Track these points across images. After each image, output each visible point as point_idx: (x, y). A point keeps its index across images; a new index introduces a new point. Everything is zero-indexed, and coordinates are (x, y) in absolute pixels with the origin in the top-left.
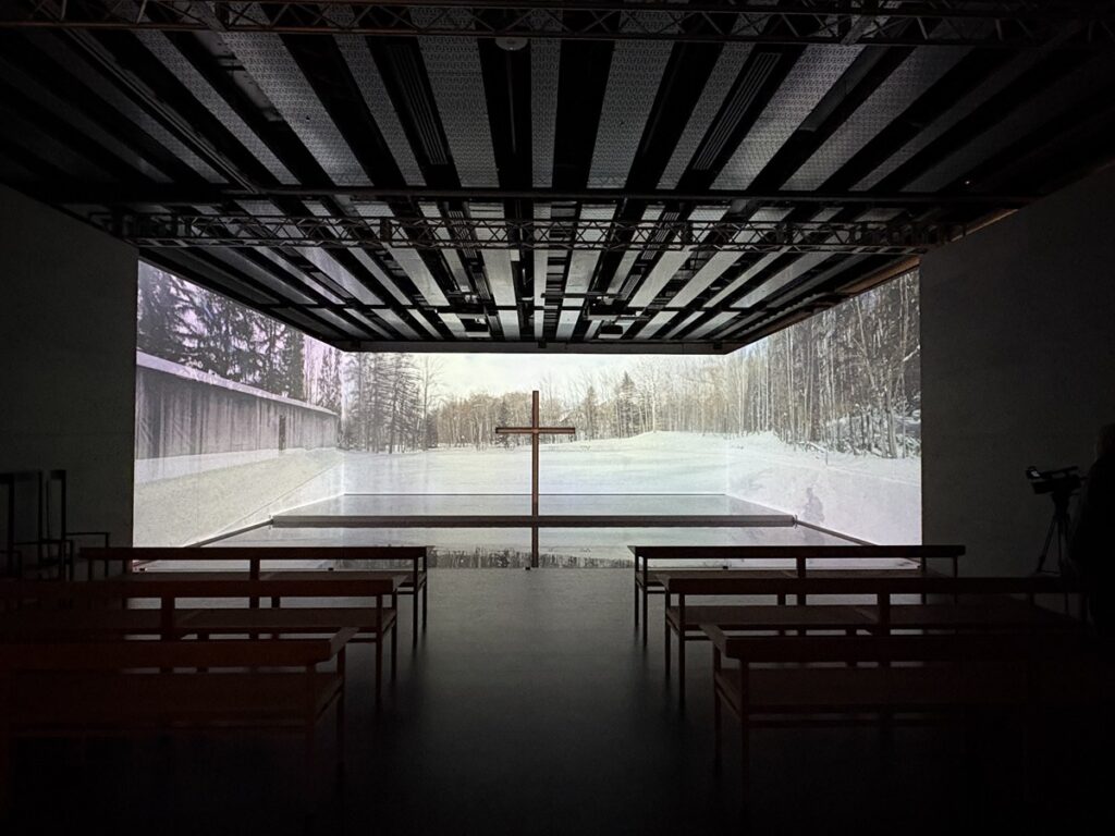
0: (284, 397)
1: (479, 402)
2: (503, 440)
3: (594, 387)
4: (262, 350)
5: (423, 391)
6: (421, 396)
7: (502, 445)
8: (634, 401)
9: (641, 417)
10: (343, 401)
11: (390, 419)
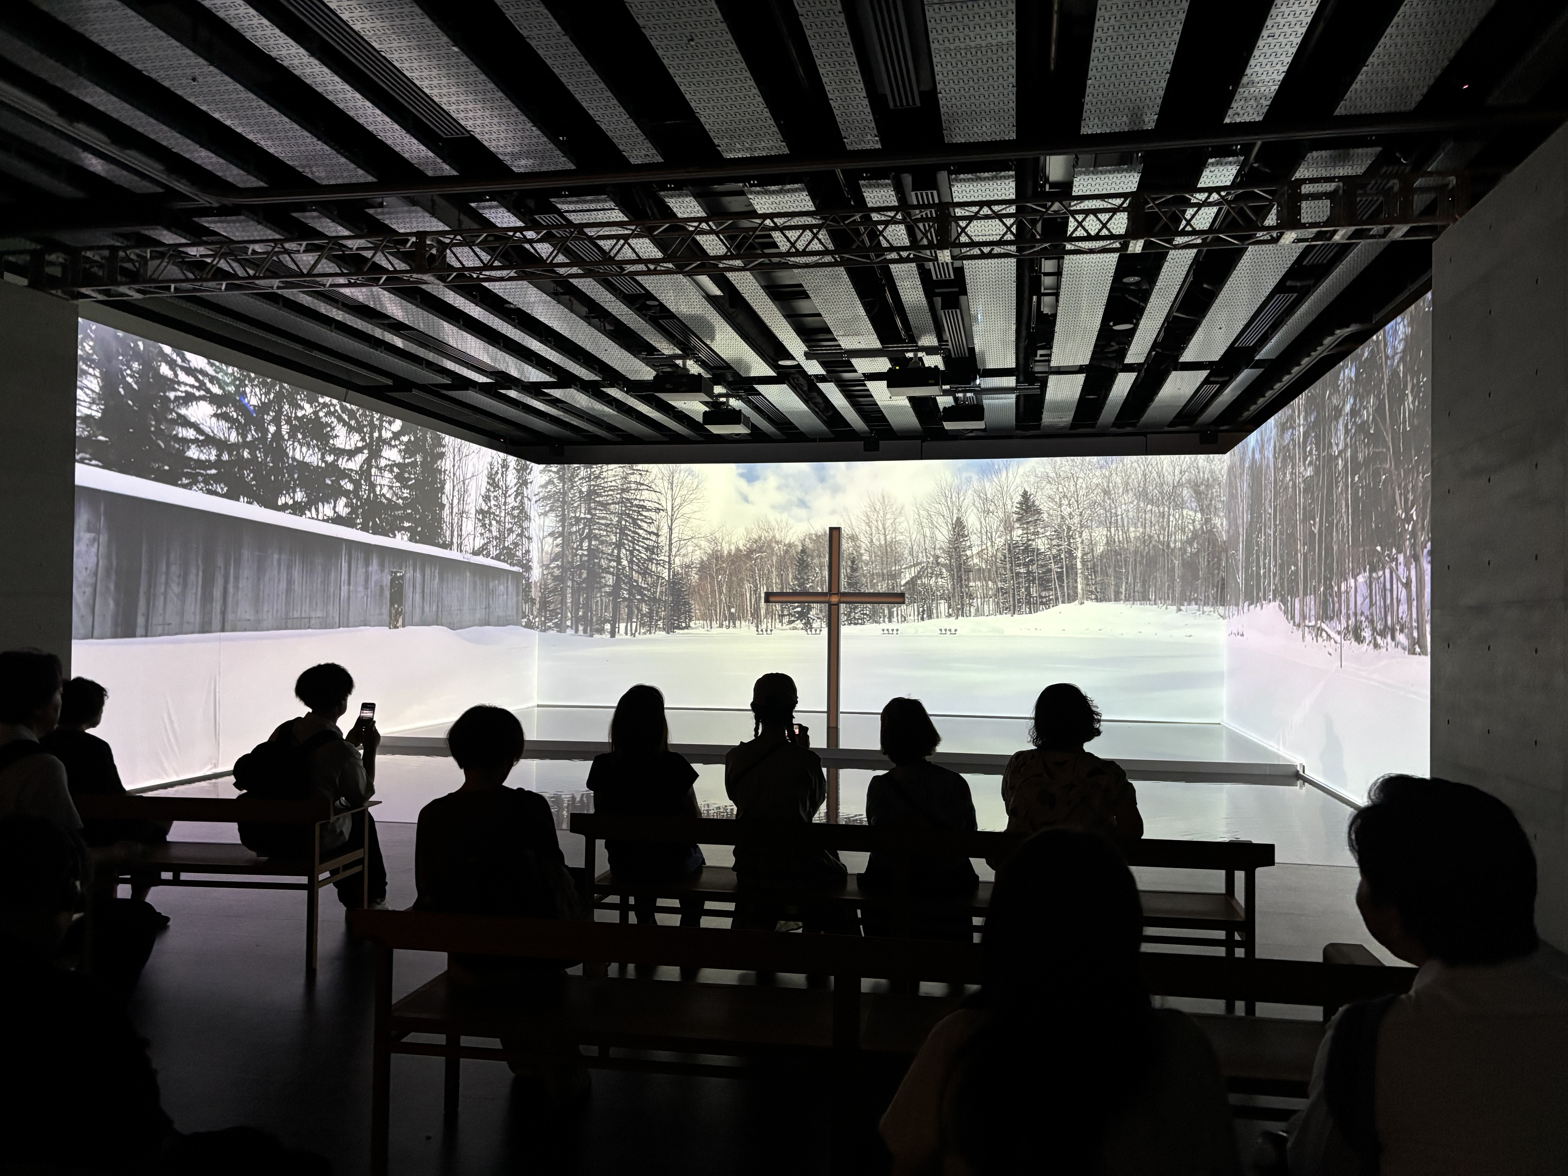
0: (400, 542)
1: (760, 550)
2: (802, 615)
3: (964, 519)
4: (355, 464)
5: (665, 531)
6: (663, 540)
7: (799, 624)
8: (1041, 544)
9: (1054, 576)
10: (534, 548)
11: (610, 580)
